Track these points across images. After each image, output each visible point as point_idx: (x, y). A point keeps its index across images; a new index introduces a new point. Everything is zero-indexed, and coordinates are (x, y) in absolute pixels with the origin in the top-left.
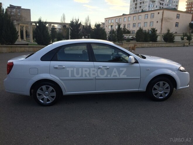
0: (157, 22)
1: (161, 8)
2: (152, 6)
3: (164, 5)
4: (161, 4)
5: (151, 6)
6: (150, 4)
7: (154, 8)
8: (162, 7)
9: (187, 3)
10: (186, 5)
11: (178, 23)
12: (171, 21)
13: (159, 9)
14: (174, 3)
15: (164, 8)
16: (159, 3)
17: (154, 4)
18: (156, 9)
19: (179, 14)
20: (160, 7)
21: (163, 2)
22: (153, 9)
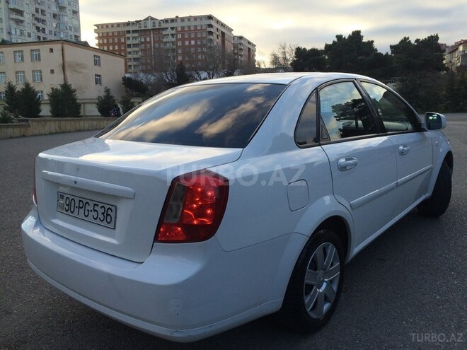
0: (52, 71)
1: (42, 40)
2: (18, 33)
3: (47, 32)
4: (38, 28)
5: (13, 32)
6: (10, 26)
7: (23, 37)
8: (44, 38)
9: (98, 34)
10: (96, 38)
11: (100, 76)
12: (83, 71)
13: (36, 40)
14: (71, 29)
15: (48, 40)
16: (34, 27)
17: (21, 28)
18: (29, 40)
19: (99, 57)
20: (39, 37)
21: (43, 26)
22: (20, 41)
